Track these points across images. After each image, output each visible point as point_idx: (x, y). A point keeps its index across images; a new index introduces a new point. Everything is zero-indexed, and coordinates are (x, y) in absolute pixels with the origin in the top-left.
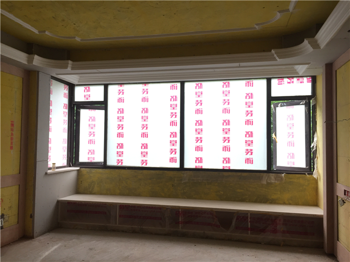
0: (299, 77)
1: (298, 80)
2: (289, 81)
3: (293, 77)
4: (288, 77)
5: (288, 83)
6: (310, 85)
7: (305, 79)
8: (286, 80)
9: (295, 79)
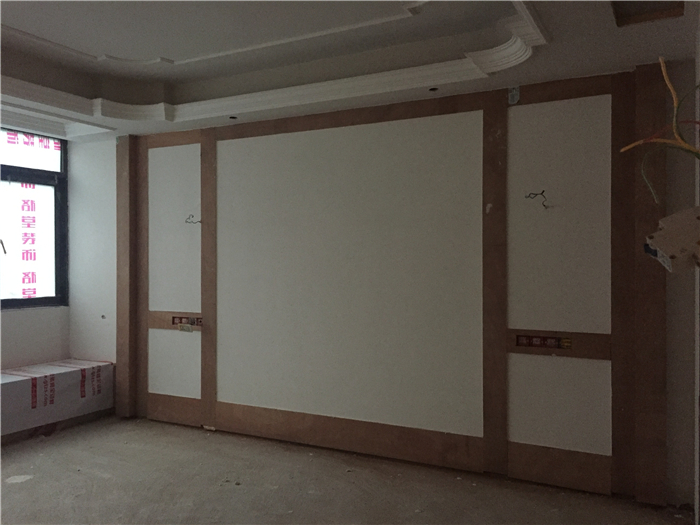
0: (42, 136)
1: (41, 141)
2: (26, 140)
3: (33, 135)
4: (24, 133)
5: (25, 143)
6: (58, 154)
7: (52, 142)
8: (21, 137)
9: (36, 139)
